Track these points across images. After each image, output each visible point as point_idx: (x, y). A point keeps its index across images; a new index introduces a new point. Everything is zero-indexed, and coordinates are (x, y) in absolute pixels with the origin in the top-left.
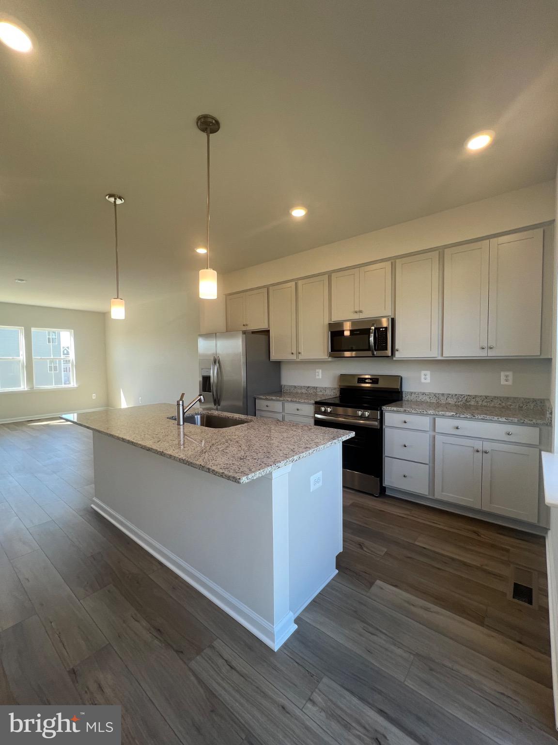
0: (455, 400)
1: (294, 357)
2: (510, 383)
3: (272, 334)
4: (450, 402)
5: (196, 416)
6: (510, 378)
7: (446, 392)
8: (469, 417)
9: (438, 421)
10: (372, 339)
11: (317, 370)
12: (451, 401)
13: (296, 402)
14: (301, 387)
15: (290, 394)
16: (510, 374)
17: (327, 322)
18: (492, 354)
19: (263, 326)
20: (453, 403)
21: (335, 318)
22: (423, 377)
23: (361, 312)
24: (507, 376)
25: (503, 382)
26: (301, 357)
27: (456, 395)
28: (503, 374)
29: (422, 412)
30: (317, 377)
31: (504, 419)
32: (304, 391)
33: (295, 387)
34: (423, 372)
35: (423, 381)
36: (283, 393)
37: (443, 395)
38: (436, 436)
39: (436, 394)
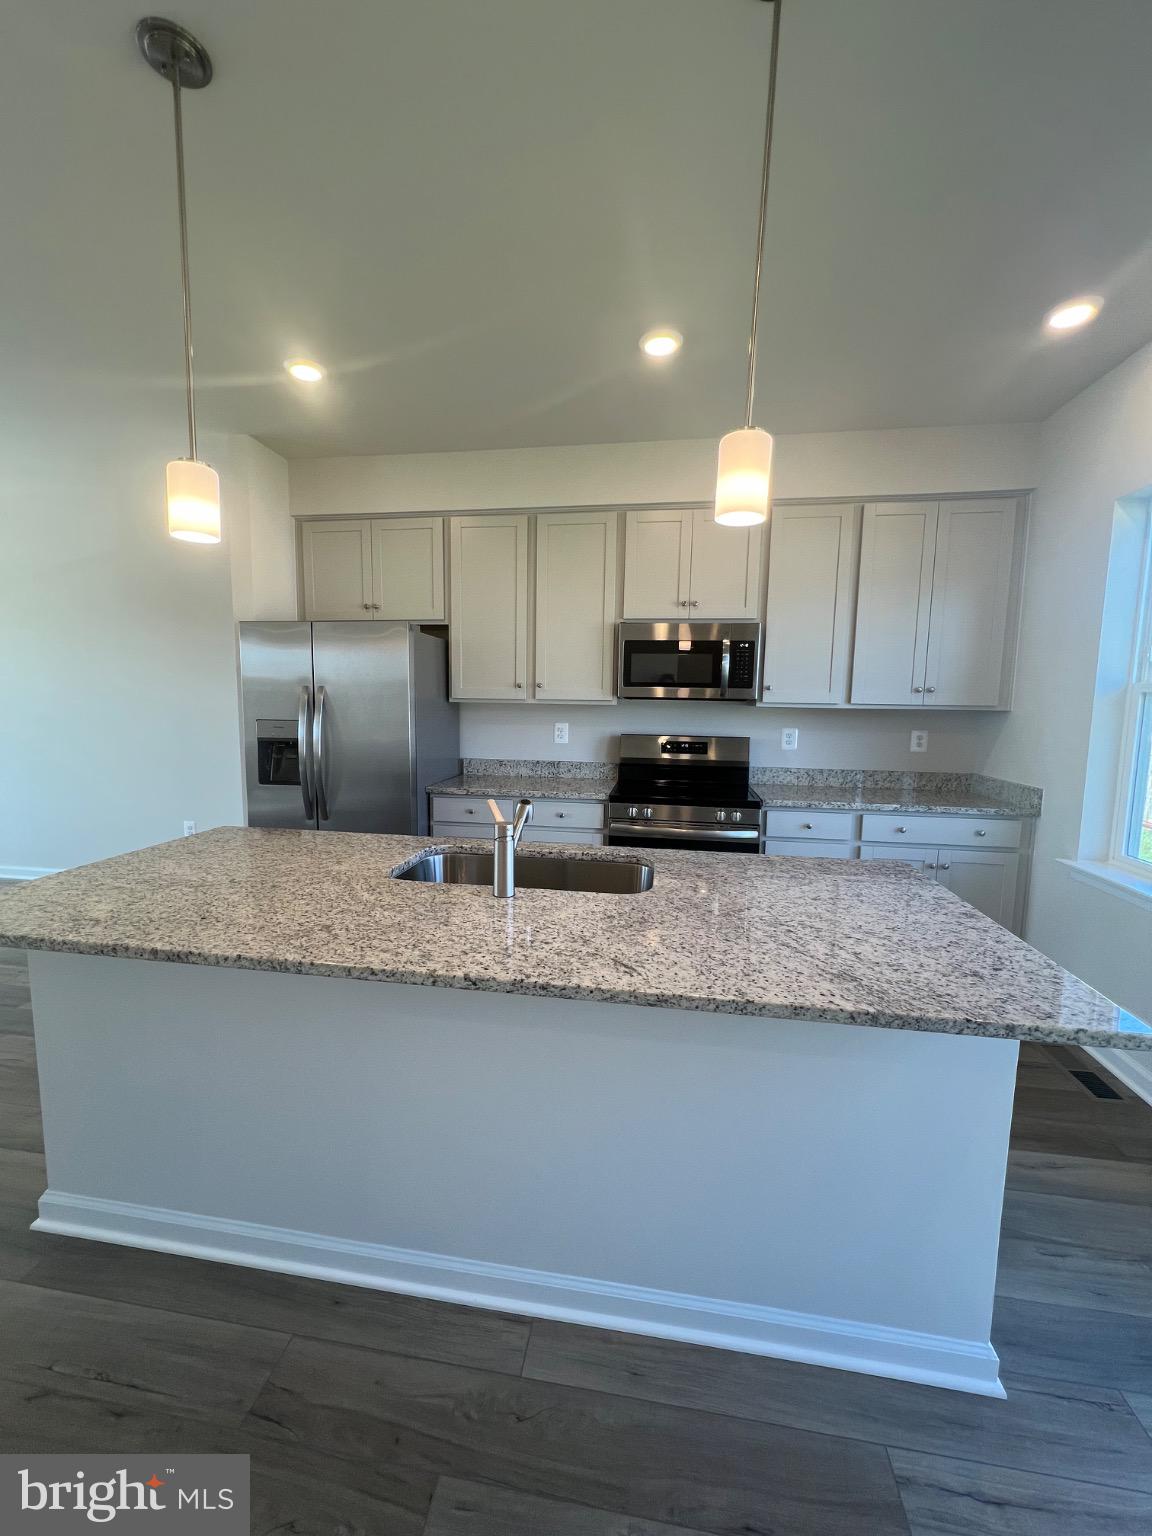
0: (841, 780)
1: (522, 695)
2: (923, 749)
3: (455, 635)
4: (832, 784)
5: (431, 858)
6: (924, 741)
7: (825, 767)
8: (921, 810)
9: (869, 821)
10: (726, 664)
11: (558, 725)
12: (834, 782)
13: (556, 798)
14: (518, 763)
15: (484, 778)
16: (925, 734)
17: (611, 618)
18: (931, 701)
19: (435, 616)
20: (838, 785)
21: (632, 612)
22: (785, 739)
23: (694, 604)
24: (920, 738)
25: (914, 748)
26: (541, 695)
27: (843, 771)
28: (915, 734)
29: (842, 807)
30: (557, 740)
31: (974, 811)
32: (524, 771)
33: (501, 763)
34: (786, 731)
35: (785, 746)
36: (465, 778)
37: (821, 771)
38: (863, 848)
39: (809, 770)
